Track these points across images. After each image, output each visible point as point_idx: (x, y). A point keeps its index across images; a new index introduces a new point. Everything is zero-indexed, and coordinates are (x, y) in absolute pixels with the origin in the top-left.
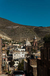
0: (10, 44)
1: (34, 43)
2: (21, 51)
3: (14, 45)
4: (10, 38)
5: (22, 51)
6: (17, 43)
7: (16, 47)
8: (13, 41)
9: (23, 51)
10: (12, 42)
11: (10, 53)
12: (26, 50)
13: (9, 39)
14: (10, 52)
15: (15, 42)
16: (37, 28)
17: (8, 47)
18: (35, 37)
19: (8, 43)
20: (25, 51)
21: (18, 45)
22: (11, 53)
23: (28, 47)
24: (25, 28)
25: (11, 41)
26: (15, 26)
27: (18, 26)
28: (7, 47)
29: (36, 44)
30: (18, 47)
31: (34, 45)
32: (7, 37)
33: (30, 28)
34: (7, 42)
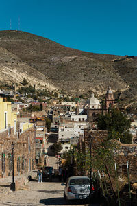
0: (55, 103)
1: (108, 103)
2: (78, 120)
3: (63, 104)
4: (55, 85)
5: (80, 119)
6: (70, 97)
7: (69, 110)
8: (62, 92)
9: (83, 119)
10: (59, 95)
11: (53, 125)
12: (88, 117)
13: (52, 88)
14: (54, 122)
15: (65, 96)
16: (122, 60)
17: (50, 110)
18: (109, 89)
19: (49, 100)
20: (87, 120)
21: (73, 104)
22: (56, 124)
23: (93, 111)
24: (92, 59)
25: (56, 95)
26: (67, 55)
27: (73, 57)
28: (47, 109)
29: (110, 104)
30: (73, 108)
31: (108, 106)
32: (48, 85)
33: (104, 61)
34: (47, 98)
